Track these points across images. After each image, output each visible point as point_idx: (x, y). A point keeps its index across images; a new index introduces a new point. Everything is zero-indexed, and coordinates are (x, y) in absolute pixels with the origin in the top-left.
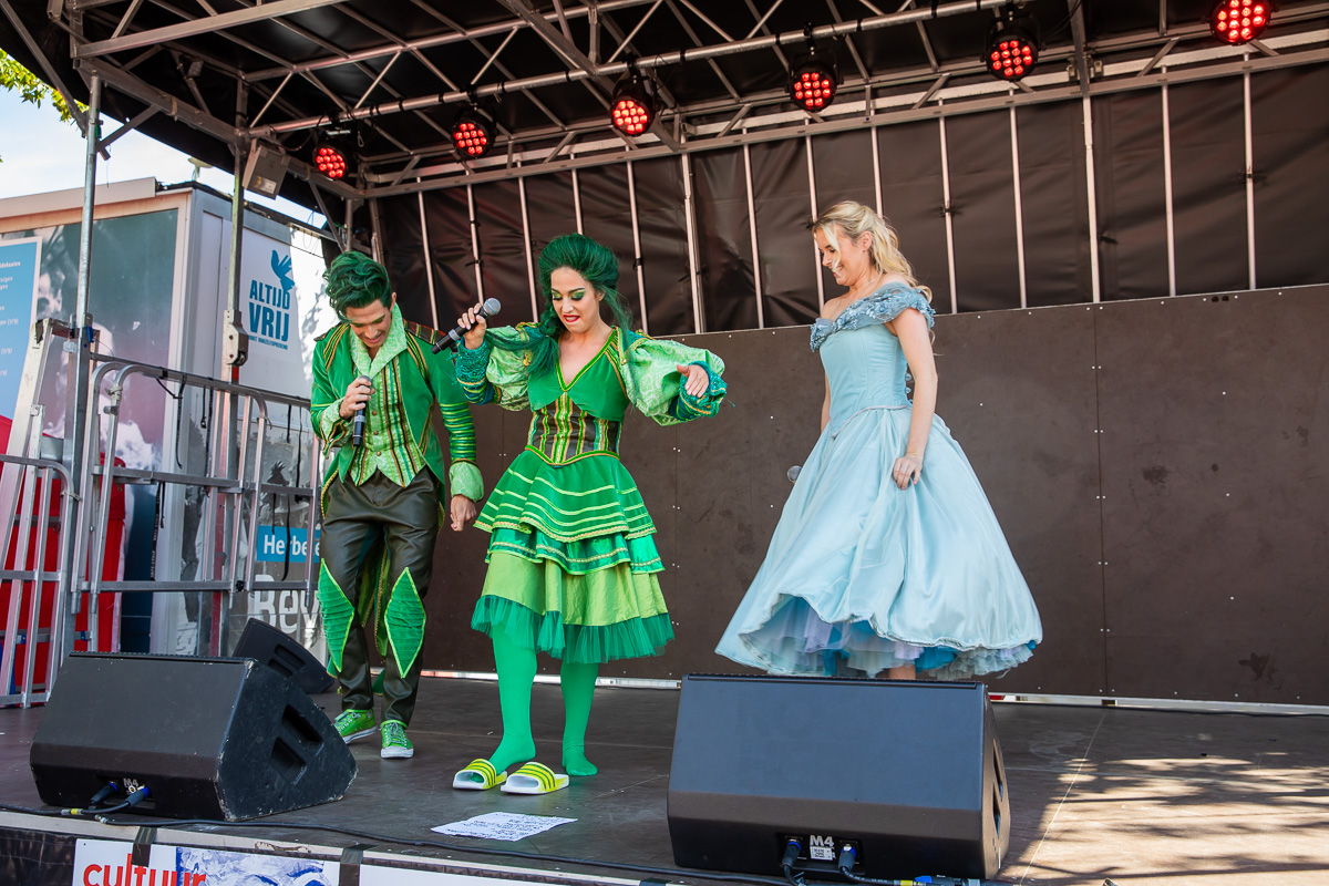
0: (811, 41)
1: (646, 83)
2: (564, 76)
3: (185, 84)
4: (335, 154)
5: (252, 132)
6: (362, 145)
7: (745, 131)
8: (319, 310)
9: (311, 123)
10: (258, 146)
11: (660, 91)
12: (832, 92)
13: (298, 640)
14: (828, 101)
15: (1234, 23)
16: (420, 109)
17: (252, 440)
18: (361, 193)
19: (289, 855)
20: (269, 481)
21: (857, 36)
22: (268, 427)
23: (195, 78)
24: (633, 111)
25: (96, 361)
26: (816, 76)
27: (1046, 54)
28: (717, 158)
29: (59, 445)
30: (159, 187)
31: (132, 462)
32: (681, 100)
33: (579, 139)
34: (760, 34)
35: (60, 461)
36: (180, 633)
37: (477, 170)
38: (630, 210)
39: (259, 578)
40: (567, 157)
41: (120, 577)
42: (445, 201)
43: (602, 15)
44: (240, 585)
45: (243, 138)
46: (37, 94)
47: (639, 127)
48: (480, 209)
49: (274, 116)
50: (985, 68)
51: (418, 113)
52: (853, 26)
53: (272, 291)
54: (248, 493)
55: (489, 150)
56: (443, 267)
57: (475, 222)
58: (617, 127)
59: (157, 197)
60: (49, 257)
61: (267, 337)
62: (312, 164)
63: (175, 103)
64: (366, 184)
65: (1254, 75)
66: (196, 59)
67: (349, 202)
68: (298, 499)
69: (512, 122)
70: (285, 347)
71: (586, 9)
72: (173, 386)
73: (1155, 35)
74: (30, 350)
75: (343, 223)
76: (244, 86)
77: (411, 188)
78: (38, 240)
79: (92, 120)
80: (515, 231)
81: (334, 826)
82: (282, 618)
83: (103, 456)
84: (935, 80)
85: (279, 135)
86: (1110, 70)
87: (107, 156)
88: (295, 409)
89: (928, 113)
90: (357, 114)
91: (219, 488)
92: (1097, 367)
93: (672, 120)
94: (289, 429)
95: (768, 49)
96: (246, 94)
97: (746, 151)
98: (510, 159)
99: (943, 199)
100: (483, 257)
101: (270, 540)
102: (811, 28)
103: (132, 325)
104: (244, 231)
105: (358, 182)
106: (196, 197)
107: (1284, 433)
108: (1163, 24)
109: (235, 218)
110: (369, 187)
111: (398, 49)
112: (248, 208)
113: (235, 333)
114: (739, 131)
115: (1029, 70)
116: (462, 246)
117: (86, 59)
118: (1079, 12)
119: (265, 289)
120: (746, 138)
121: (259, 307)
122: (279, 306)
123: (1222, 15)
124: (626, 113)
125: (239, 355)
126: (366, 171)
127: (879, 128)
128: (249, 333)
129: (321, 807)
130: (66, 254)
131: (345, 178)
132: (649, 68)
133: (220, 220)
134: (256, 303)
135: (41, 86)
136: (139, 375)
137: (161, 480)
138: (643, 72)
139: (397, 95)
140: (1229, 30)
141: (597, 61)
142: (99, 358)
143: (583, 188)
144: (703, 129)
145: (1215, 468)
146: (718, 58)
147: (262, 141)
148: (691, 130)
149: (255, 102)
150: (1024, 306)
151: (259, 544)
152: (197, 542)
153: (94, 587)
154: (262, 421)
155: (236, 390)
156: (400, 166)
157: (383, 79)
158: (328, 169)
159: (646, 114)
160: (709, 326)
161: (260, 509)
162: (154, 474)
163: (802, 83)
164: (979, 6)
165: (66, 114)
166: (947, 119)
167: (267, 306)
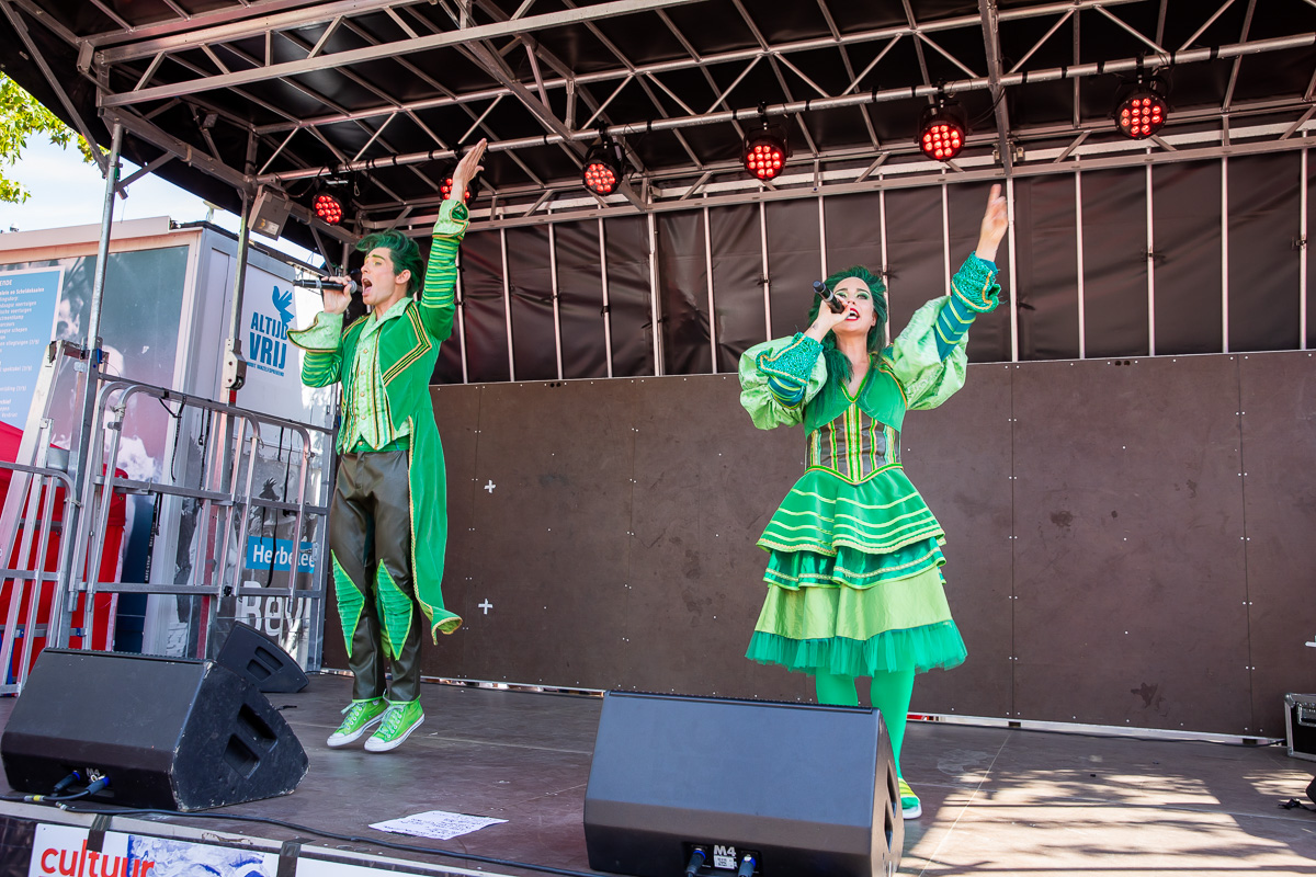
0: (764, 118)
1: (617, 148)
2: (542, 140)
3: (201, 134)
4: (333, 201)
5: (259, 180)
6: (360, 195)
7: (705, 195)
9: (313, 173)
10: (263, 192)
11: (629, 156)
12: (782, 163)
13: (279, 642)
14: (778, 172)
15: (1136, 121)
16: (413, 164)
17: (245, 457)
20: (261, 496)
21: (806, 114)
22: (261, 447)
23: (210, 129)
24: (603, 173)
25: (104, 380)
26: (767, 149)
27: (972, 139)
28: (680, 219)
29: (65, 455)
30: (173, 225)
31: (134, 474)
32: (649, 165)
33: (556, 196)
34: (720, 109)
35: (66, 471)
36: (171, 633)
38: (600, 262)
39: (247, 584)
40: (545, 212)
41: (118, 578)
43: (579, 87)
44: (228, 590)
45: (251, 184)
46: (65, 138)
47: (608, 187)
48: (465, 257)
49: (281, 165)
50: (918, 150)
51: (412, 168)
53: (272, 323)
54: (239, 506)
58: (588, 187)
59: (170, 234)
60: (70, 285)
61: (265, 364)
62: (312, 210)
63: (190, 150)
64: (363, 230)
65: (1155, 167)
66: (210, 111)
67: (346, 245)
68: (286, 513)
69: (497, 180)
70: (282, 374)
71: (565, 81)
72: (175, 406)
73: (1070, 127)
74: (43, 368)
75: (339, 264)
76: (254, 137)
78: (62, 269)
79: (112, 163)
80: (496, 278)
81: (282, 820)
82: (268, 622)
83: (105, 467)
84: (877, 157)
85: (284, 183)
86: (1031, 156)
87: (124, 196)
88: (287, 431)
89: (869, 186)
90: (355, 166)
91: (213, 500)
92: (1012, 420)
93: (640, 183)
94: (280, 448)
95: (727, 123)
96: (256, 145)
97: (706, 213)
98: (493, 212)
99: (881, 264)
100: (466, 300)
101: (259, 550)
102: (765, 106)
103: (141, 349)
104: (248, 267)
105: (355, 227)
106: (206, 235)
107: (1176, 485)
108: (1077, 118)
109: (240, 256)
110: (365, 232)
111: (394, 110)
112: (253, 247)
113: (235, 360)
114: (701, 196)
115: (957, 153)
117: (110, 108)
118: (1003, 101)
119: (265, 321)
120: (706, 202)
121: (259, 337)
122: (277, 336)
123: (1126, 113)
124: (596, 174)
125: (237, 380)
126: (363, 218)
127: (825, 198)
128: (248, 359)
130: (86, 282)
131: (341, 223)
132: (619, 136)
133: (226, 257)
134: (257, 333)
135: (68, 130)
136: (145, 395)
137: (159, 491)
138: (615, 139)
139: (392, 151)
140: (1130, 126)
141: (572, 127)
142: (106, 377)
143: (558, 240)
144: (668, 192)
145: (1114, 514)
146: (684, 130)
147: (267, 188)
148: (657, 193)
149: (264, 151)
151: (248, 553)
152: (191, 550)
153: (91, 587)
154: (255, 441)
155: (232, 411)
156: (393, 215)
157: (380, 136)
158: (326, 215)
159: (614, 176)
160: (668, 370)
161: (250, 521)
162: (152, 484)
163: (756, 154)
164: (914, 94)
165: (89, 157)
166: (886, 192)
167: (267, 336)
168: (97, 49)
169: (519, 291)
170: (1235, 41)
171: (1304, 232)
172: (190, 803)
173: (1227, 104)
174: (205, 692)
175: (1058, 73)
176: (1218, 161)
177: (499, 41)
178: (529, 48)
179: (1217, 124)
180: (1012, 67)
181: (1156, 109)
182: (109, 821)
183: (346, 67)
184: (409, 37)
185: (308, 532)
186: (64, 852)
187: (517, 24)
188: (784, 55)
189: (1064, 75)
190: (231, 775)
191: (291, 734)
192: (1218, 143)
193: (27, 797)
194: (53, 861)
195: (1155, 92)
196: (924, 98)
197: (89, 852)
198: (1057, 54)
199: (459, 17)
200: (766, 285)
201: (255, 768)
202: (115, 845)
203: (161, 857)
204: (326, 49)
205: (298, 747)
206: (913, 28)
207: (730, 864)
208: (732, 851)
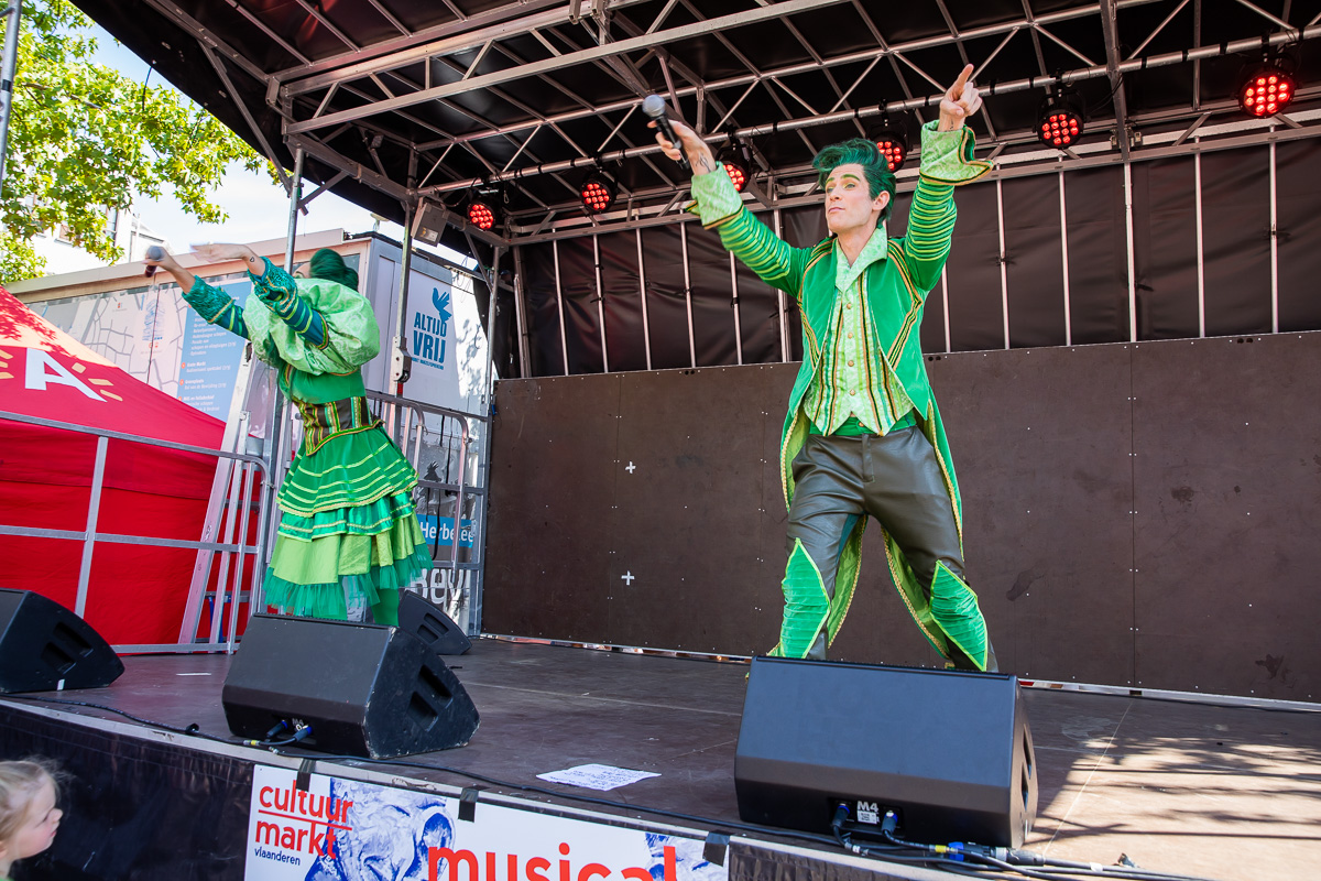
0: (885, 114)
1: (744, 149)
3: (369, 154)
4: (486, 209)
5: (420, 192)
6: (509, 202)
9: (467, 184)
10: (424, 203)
11: (755, 157)
12: (902, 157)
13: (444, 610)
14: (900, 165)
15: (1261, 99)
16: (556, 172)
17: (412, 443)
18: (507, 241)
20: (426, 477)
21: (925, 109)
22: (425, 433)
23: (377, 149)
26: (889, 144)
27: (1090, 127)
28: (804, 214)
29: (261, 443)
30: (346, 237)
32: (774, 165)
34: (841, 109)
35: (261, 457)
37: (601, 223)
40: (677, 212)
42: (575, 248)
43: (708, 94)
45: (412, 196)
46: (257, 164)
48: (603, 255)
49: (439, 178)
50: (1037, 139)
51: (554, 175)
52: (922, 102)
53: (432, 321)
55: (611, 207)
56: (571, 302)
57: (599, 266)
59: (344, 244)
61: (427, 359)
62: (466, 218)
63: (361, 169)
64: (511, 234)
65: (1279, 145)
66: (377, 133)
67: (497, 249)
68: (448, 493)
69: (632, 183)
70: (442, 368)
71: (695, 89)
73: (1190, 110)
74: (241, 366)
75: (491, 265)
76: (415, 155)
77: (548, 237)
79: (295, 184)
80: (632, 274)
81: (457, 768)
82: (433, 591)
84: (994, 148)
85: (441, 194)
86: (1148, 140)
87: (306, 212)
88: (447, 419)
90: (504, 176)
92: (1132, 398)
93: (766, 182)
94: (442, 435)
95: (849, 121)
96: (417, 161)
98: (629, 213)
99: (999, 250)
100: (605, 295)
102: (885, 104)
104: (411, 272)
105: (504, 232)
106: (376, 245)
107: (1302, 461)
108: (1197, 100)
109: (404, 262)
110: (514, 236)
111: (539, 123)
112: (414, 253)
113: (401, 355)
115: (1075, 140)
116: (588, 286)
117: (293, 135)
118: (1121, 89)
119: (427, 320)
121: (421, 334)
122: (437, 333)
123: (1250, 92)
125: (404, 374)
126: (511, 223)
128: (412, 354)
129: (449, 751)
131: (493, 229)
132: (747, 138)
133: (391, 264)
135: (259, 158)
138: (742, 141)
139: (537, 161)
140: (1256, 105)
141: (703, 131)
144: (792, 189)
145: (1237, 489)
146: (805, 129)
147: (427, 199)
148: (782, 190)
149: (424, 167)
150: (1069, 344)
154: (420, 428)
155: (400, 403)
156: (538, 220)
157: (526, 147)
158: (479, 222)
159: (742, 176)
160: (795, 356)
164: (1032, 85)
165: (277, 180)
166: (1003, 181)
167: (428, 334)
168: (283, 84)
169: (654, 286)
172: (380, 751)
174: (391, 653)
175: (1179, 57)
177: (635, 55)
178: (662, 60)
180: (1130, 54)
181: (1283, 87)
182: (313, 766)
183: (496, 86)
184: (552, 56)
185: (467, 511)
186: (278, 790)
187: (652, 38)
188: (904, 54)
189: (1185, 58)
190: (414, 728)
191: (464, 692)
193: (246, 742)
194: (269, 797)
195: (1282, 70)
196: (1041, 88)
197: (298, 791)
198: (1176, 39)
199: (598, 35)
201: (434, 723)
202: (319, 786)
203: (358, 798)
204: (478, 71)
205: (470, 704)
206: (1030, 21)
207: (873, 819)
208: (875, 807)
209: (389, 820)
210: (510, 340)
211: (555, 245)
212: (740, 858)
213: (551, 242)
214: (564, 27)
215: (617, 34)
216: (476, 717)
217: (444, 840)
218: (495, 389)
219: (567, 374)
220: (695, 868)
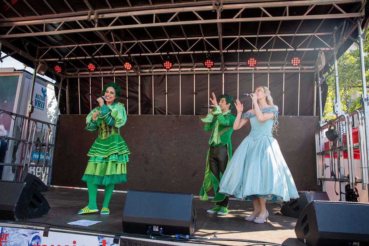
0: (168, 55)
1: (132, 59)
2: (114, 56)
3: (24, 47)
4: (59, 67)
5: (40, 60)
6: (67, 66)
7: (153, 72)
8: (52, 102)
9: (54, 59)
10: (41, 63)
11: (135, 61)
12: (172, 66)
13: (40, 179)
14: (171, 68)
15: (251, 63)
17: (32, 131)
18: (65, 76)
19: (31, 229)
20: (36, 141)
21: (178, 55)
22: (37, 128)
23: (27, 46)
24: (129, 65)
26: (169, 62)
27: (216, 64)
28: (147, 77)
30: (15, 70)
31: (1, 134)
32: (140, 64)
33: (116, 70)
34: (157, 52)
36: (10, 176)
37: (92, 74)
38: (126, 86)
39: (32, 164)
40: (113, 73)
42: (84, 80)
43: (124, 44)
44: (26, 165)
45: (37, 61)
47: (130, 69)
48: (92, 83)
49: (46, 57)
50: (204, 65)
51: (80, 60)
52: (177, 53)
53: (41, 97)
54: (30, 143)
55: (95, 70)
56: (83, 95)
57: (91, 86)
58: (125, 68)
59: (14, 72)
61: (39, 107)
62: (53, 69)
63: (21, 51)
64: (66, 75)
65: (255, 74)
66: (27, 42)
67: (62, 78)
68: (43, 145)
69: (102, 64)
70: (43, 110)
71: (120, 42)
72: (14, 117)
73: (237, 63)
75: (60, 83)
76: (39, 49)
77: (77, 76)
80: (100, 89)
81: (43, 222)
82: (37, 173)
84: (194, 66)
85: (46, 61)
86: (228, 69)
87: (2, 62)
88: (44, 124)
89: (192, 73)
90: (65, 59)
91: (23, 142)
93: (137, 68)
94: (42, 129)
95: (159, 55)
96: (39, 51)
97: (153, 76)
98: (100, 72)
99: (194, 91)
100: (92, 94)
101: (35, 155)
102: (168, 52)
103: (5, 102)
104: (35, 82)
105: (64, 74)
106: (24, 73)
108: (238, 61)
109: (33, 79)
111: (77, 45)
112: (37, 77)
113: (31, 106)
114: (152, 72)
115: (212, 66)
116: (88, 91)
118: (223, 56)
119: (39, 96)
120: (153, 74)
121: (37, 100)
122: (42, 100)
123: (249, 61)
124: (127, 65)
125: (31, 111)
126: (67, 72)
127: (181, 75)
128: (34, 106)
129: (40, 218)
131: (61, 73)
132: (133, 56)
133: (29, 79)
136: (5, 114)
137: (9, 139)
138: (132, 57)
139: (75, 56)
141: (122, 53)
143: (116, 80)
144: (144, 71)
146: (148, 56)
147: (42, 62)
148: (141, 71)
149: (41, 53)
151: (32, 155)
152: (16, 154)
154: (35, 127)
155: (29, 119)
156: (74, 71)
157: (72, 51)
158: (57, 70)
159: (131, 66)
160: (142, 113)
161: (33, 147)
162: (7, 137)
163: (166, 63)
164: (203, 52)
166: (196, 74)
167: (39, 100)
170: (271, 48)
171: (284, 90)
172: (19, 219)
173: (269, 61)
174: (24, 190)
176: (267, 73)
177: (105, 31)
178: (112, 33)
179: (267, 65)
180: (225, 49)
181: (255, 61)
183: (65, 34)
184: (82, 28)
185: (48, 151)
187: (109, 28)
188: (173, 40)
189: (236, 51)
190: (30, 211)
191: (46, 201)
192: (267, 70)
195: (255, 57)
196: (205, 53)
198: (234, 47)
199: (95, 25)
200: (167, 94)
201: (36, 210)
204: (60, 29)
205: (48, 204)
206: (203, 38)
207: (157, 230)
208: (158, 227)
209: (20, 238)
210: (64, 104)
211: (79, 79)
212: (123, 242)
213: (78, 78)
214: (85, 21)
215: (100, 25)
216: (50, 208)
217: (38, 243)
218: (59, 117)
219: (80, 114)
220: (111, 245)
